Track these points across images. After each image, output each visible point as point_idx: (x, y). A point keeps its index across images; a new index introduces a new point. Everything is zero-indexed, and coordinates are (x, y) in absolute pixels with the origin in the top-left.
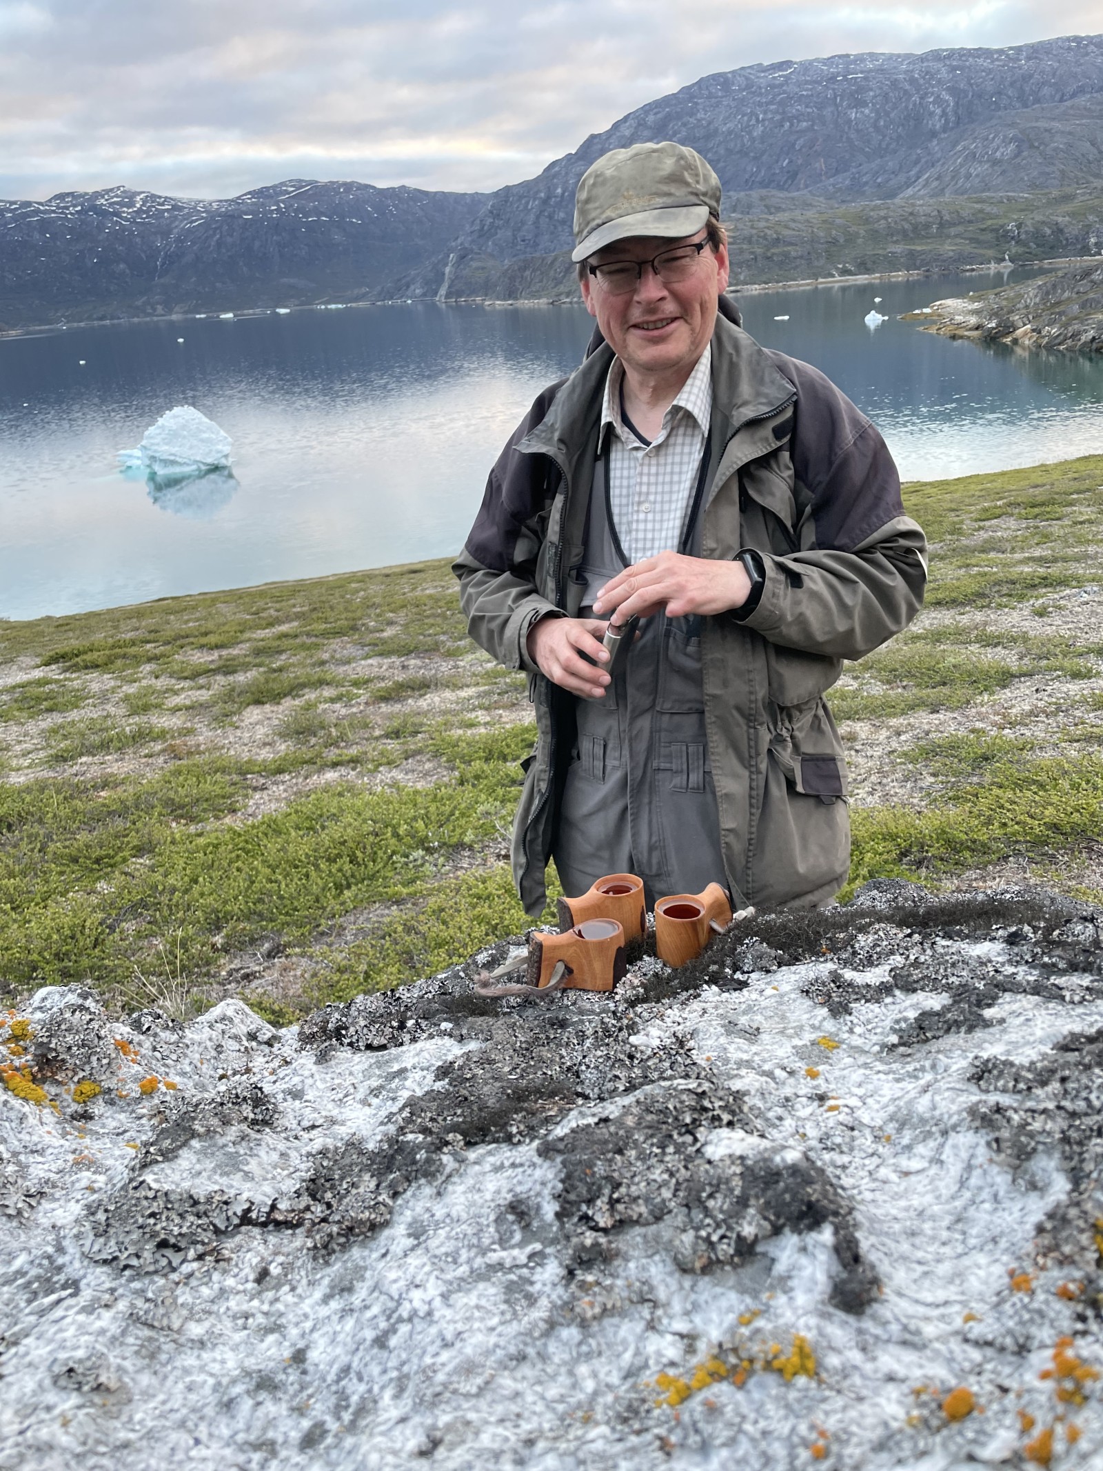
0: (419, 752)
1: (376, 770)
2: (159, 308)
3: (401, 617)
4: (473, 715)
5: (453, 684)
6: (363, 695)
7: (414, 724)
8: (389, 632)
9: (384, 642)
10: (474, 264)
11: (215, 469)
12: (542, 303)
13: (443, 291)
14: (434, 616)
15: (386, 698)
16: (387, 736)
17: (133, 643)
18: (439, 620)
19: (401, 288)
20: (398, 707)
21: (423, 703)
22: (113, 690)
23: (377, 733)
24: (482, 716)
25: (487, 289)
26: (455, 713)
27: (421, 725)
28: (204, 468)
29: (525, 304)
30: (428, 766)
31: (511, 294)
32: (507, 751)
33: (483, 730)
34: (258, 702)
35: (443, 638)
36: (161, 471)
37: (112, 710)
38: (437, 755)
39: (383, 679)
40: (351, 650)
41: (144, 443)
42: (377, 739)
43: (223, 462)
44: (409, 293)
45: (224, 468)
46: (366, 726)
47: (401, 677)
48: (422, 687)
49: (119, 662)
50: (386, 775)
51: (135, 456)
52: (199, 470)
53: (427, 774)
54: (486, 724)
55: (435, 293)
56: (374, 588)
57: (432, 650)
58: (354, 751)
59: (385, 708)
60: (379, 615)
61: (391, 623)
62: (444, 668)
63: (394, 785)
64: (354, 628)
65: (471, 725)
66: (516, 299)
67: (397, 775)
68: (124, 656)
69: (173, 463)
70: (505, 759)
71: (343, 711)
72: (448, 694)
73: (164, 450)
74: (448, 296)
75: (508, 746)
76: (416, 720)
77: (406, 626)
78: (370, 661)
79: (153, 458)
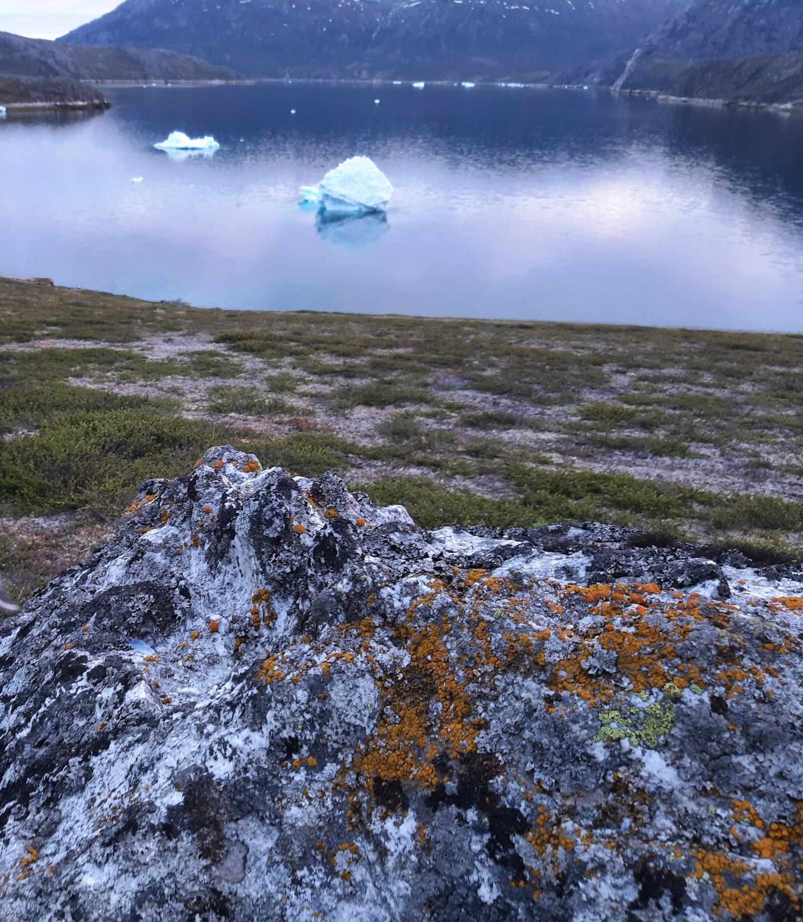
0: (493, 472)
1: (452, 477)
2: (365, 74)
3: (503, 363)
4: (548, 455)
5: (537, 427)
6: (455, 417)
7: (493, 450)
8: (489, 372)
9: (483, 379)
10: (658, 61)
11: (373, 212)
12: (717, 103)
13: (620, 82)
14: (534, 367)
15: (474, 423)
16: (468, 453)
17: (281, 339)
18: (537, 372)
19: (581, 75)
20: (481, 434)
21: (506, 436)
22: (261, 371)
23: (460, 449)
24: (556, 458)
25: (665, 85)
26: (532, 450)
27: (500, 451)
28: (364, 210)
29: (699, 102)
30: (497, 484)
31: (688, 92)
32: (571, 489)
33: (554, 469)
34: (367, 404)
35: (536, 387)
36: (330, 207)
37: (258, 385)
38: (507, 477)
39: (474, 408)
40: (452, 380)
41: (323, 182)
42: (459, 453)
43: (382, 207)
44: (586, 80)
45: (381, 212)
46: (452, 441)
47: (491, 410)
48: (508, 422)
49: (269, 351)
50: (459, 482)
51: (313, 193)
52: (360, 211)
53: (495, 490)
54: (558, 465)
55: (612, 83)
56: (484, 334)
57: (524, 395)
58: (438, 457)
59: (470, 432)
60: (483, 357)
61: (492, 365)
62: (532, 412)
63: (466, 491)
64: (459, 363)
65: (545, 462)
66: (691, 96)
67: (471, 486)
68: (274, 347)
69: (341, 202)
70: (569, 495)
71: (435, 426)
72: (530, 434)
73: (337, 190)
74: (624, 86)
75: (574, 486)
76: (496, 446)
77: (505, 371)
78: (467, 392)
79: (326, 196)
